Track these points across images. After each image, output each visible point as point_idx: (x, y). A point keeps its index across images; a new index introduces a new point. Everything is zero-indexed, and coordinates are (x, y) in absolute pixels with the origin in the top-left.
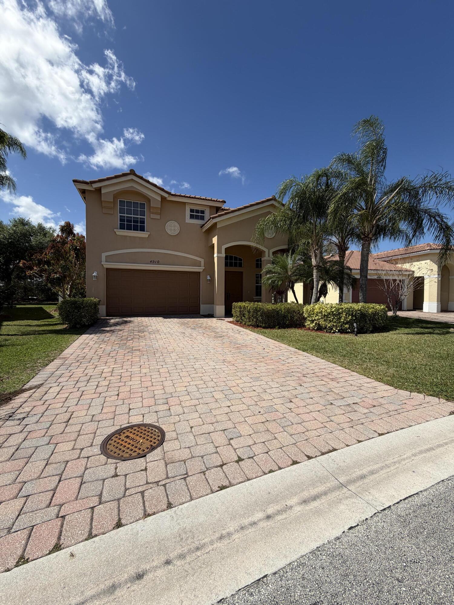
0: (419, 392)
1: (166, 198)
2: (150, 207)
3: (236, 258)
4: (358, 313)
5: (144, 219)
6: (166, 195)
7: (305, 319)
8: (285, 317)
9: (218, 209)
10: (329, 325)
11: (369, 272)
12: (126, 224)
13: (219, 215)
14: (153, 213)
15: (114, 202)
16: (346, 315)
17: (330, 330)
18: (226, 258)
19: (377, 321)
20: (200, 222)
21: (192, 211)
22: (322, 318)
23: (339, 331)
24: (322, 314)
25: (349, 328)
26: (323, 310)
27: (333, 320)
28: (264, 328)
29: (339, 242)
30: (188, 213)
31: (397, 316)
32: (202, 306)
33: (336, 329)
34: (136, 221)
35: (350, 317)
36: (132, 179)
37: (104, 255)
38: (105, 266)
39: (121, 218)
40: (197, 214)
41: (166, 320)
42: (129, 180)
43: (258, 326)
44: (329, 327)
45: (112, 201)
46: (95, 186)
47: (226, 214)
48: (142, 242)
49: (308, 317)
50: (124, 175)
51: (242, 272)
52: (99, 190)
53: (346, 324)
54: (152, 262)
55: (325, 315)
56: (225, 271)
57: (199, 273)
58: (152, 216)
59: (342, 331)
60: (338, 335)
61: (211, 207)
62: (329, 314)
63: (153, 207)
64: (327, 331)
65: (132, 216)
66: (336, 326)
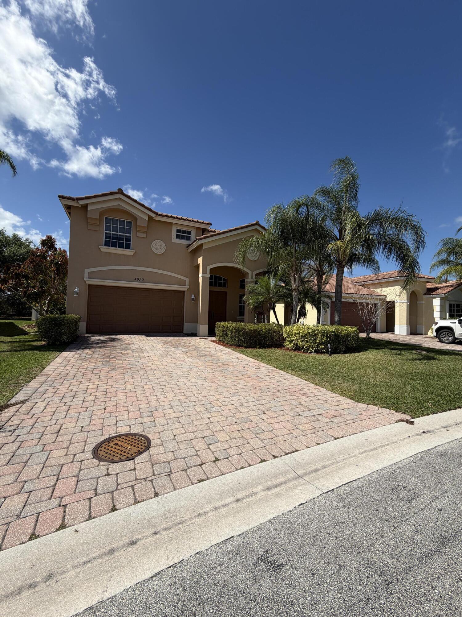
0: (375, 405)
1: (153, 218)
2: (136, 225)
3: (220, 279)
4: (332, 335)
5: (130, 237)
6: (153, 215)
7: (284, 339)
8: (265, 337)
9: (204, 231)
10: (306, 346)
11: (343, 295)
12: (111, 241)
13: (205, 237)
14: (139, 232)
15: (100, 219)
16: (321, 336)
17: (306, 351)
18: (211, 278)
19: (349, 342)
20: (185, 242)
21: (178, 231)
22: (299, 339)
23: (315, 351)
24: (300, 334)
25: (324, 349)
26: (301, 331)
27: (309, 341)
28: (246, 347)
29: (317, 267)
30: (174, 233)
31: (370, 338)
32: (185, 325)
33: (312, 349)
34: (121, 239)
35: (325, 338)
36: (120, 198)
37: (87, 271)
38: (88, 283)
39: (107, 235)
40: (183, 235)
41: (148, 338)
42: (116, 199)
43: (239, 346)
44: (306, 347)
45: (98, 218)
46: (82, 202)
47: (212, 236)
48: (126, 260)
49: (287, 337)
50: (112, 193)
51: (226, 293)
52: (85, 207)
53: (321, 345)
54: (136, 280)
55: (302, 336)
56: (210, 291)
57: (184, 291)
58: (139, 234)
59: (318, 352)
60: (314, 355)
61: (197, 228)
62: (306, 334)
63: (140, 226)
64: (304, 351)
65: (118, 233)
66: (313, 346)
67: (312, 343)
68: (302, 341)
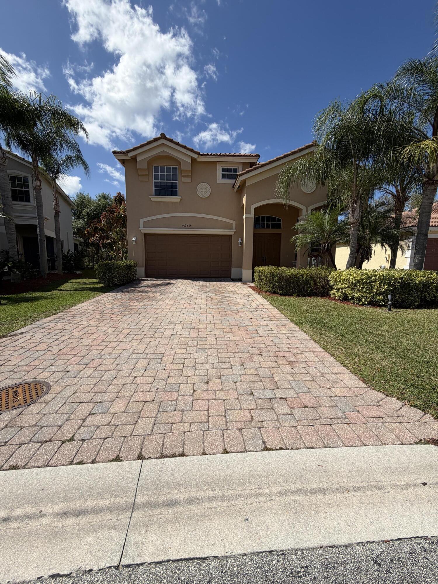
1: (195, 159)
2: (181, 171)
3: (274, 219)
4: (399, 282)
5: (177, 183)
6: (195, 156)
7: (331, 288)
8: (307, 283)
9: (252, 164)
10: (357, 296)
12: (160, 190)
13: (246, 171)
14: (184, 176)
15: (149, 169)
16: (380, 284)
17: (358, 302)
18: (256, 219)
20: (232, 181)
21: (224, 170)
22: (349, 287)
23: (369, 303)
24: (349, 281)
25: (383, 301)
26: (351, 277)
27: (362, 290)
28: (281, 295)
29: (397, 191)
30: (219, 173)
32: (232, 269)
33: (366, 301)
34: (169, 187)
35: (386, 287)
36: (163, 143)
37: (142, 221)
38: (143, 232)
40: (229, 173)
42: (160, 145)
43: (274, 293)
44: (357, 298)
45: (146, 168)
46: (131, 154)
47: (255, 169)
48: (174, 207)
49: (334, 285)
50: (156, 140)
51: (280, 234)
52: (134, 158)
53: (379, 296)
54: (184, 226)
55: (352, 283)
56: (254, 234)
57: (231, 236)
58: (184, 180)
59: (373, 304)
60: (367, 308)
61: (244, 163)
62: (358, 281)
63: (184, 170)
64: (353, 303)
65: (166, 181)
66: (366, 297)
67: (365, 292)
68: (352, 289)
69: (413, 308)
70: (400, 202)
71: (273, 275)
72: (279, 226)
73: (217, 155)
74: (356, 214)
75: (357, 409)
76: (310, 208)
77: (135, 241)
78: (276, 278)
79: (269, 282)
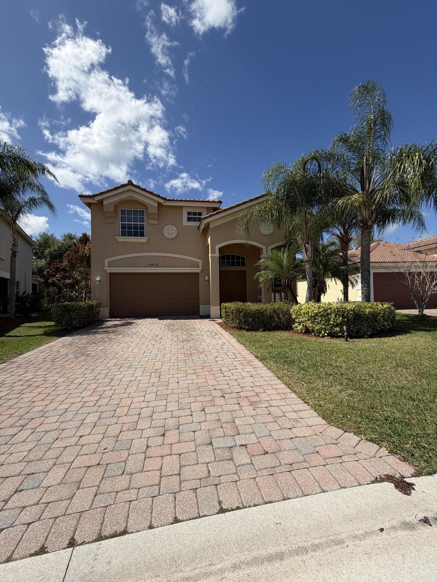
0: (357, 433)
1: (162, 204)
2: (148, 214)
3: (238, 258)
5: (144, 225)
6: (162, 201)
7: (294, 321)
8: (271, 317)
10: (317, 328)
12: (127, 231)
14: (151, 219)
15: (115, 211)
16: (336, 316)
17: (318, 334)
20: (197, 224)
21: (189, 214)
22: (309, 320)
23: (329, 335)
24: (308, 314)
25: (340, 332)
26: (310, 311)
27: (321, 322)
28: (248, 330)
29: (341, 233)
30: (185, 216)
32: (201, 306)
33: (325, 333)
34: (136, 228)
35: (341, 318)
36: (130, 189)
37: (107, 261)
38: (108, 271)
40: (194, 217)
41: (162, 321)
42: (127, 190)
44: (317, 330)
45: (113, 211)
46: (97, 198)
47: (217, 213)
48: (141, 247)
49: (296, 318)
50: (123, 186)
51: (245, 272)
52: (101, 202)
53: (336, 327)
54: (151, 265)
55: (312, 316)
56: (220, 271)
57: (198, 273)
58: (151, 222)
59: (332, 335)
60: (327, 340)
61: (207, 208)
62: (317, 314)
63: (150, 213)
64: (315, 335)
65: (133, 223)
66: (325, 328)
67: (324, 324)
68: (312, 322)
69: (367, 338)
70: (345, 242)
71: (238, 311)
72: (243, 264)
73: (183, 201)
74: (309, 253)
75: (317, 449)
76: (270, 248)
77: (99, 281)
78: (241, 314)
79: (236, 317)
